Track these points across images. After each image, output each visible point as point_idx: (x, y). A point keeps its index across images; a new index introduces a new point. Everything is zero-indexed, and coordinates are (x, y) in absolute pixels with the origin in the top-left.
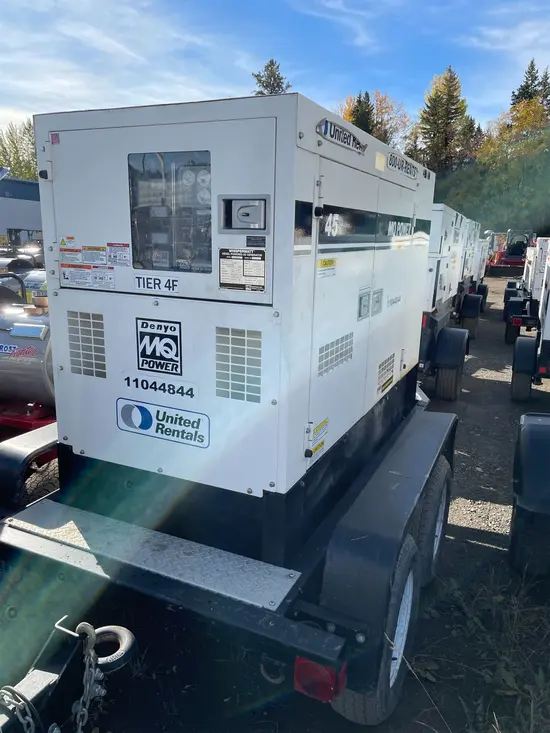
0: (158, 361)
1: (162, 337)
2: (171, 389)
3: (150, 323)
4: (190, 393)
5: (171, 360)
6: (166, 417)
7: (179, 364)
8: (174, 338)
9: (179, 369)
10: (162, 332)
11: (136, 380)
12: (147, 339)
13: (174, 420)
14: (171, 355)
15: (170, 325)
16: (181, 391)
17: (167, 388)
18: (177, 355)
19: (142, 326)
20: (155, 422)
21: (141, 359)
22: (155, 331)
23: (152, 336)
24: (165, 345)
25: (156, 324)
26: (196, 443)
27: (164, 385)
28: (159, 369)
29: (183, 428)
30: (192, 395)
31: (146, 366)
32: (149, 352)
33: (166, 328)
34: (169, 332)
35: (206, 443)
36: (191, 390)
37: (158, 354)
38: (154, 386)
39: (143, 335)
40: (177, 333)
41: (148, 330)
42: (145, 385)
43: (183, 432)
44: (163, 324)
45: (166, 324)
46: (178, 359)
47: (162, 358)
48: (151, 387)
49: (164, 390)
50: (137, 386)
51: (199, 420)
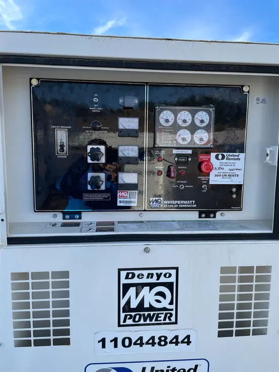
0: (146, 313)
1: (152, 286)
2: (163, 341)
3: (137, 273)
4: (187, 340)
5: (164, 309)
7: (174, 312)
8: (169, 286)
9: (173, 319)
10: (154, 280)
11: (115, 340)
12: (132, 291)
14: (165, 303)
15: (164, 272)
16: (176, 341)
17: (157, 341)
18: (171, 303)
19: (127, 277)
21: (123, 315)
22: (145, 280)
23: (139, 287)
24: (156, 294)
25: (145, 273)
27: (153, 338)
28: (148, 322)
30: (189, 343)
31: (130, 322)
32: (134, 304)
33: (159, 276)
34: (163, 279)
36: (188, 337)
37: (146, 305)
38: (140, 342)
39: (126, 287)
40: (173, 279)
41: (136, 280)
42: (128, 343)
44: (154, 272)
45: (159, 272)
46: (173, 307)
47: (151, 308)
48: (135, 344)
49: (153, 344)
50: (116, 346)
51: (196, 366)
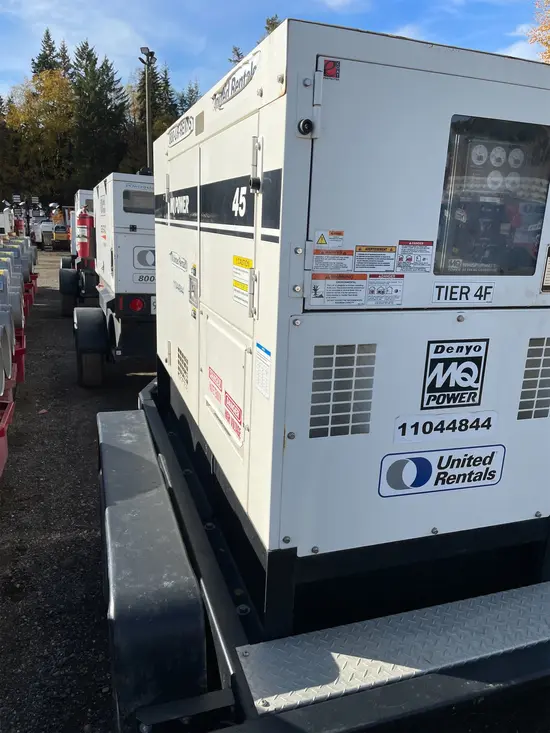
0: (451, 393)
1: (460, 361)
2: (464, 425)
3: (447, 345)
4: (488, 424)
5: (470, 388)
6: (451, 462)
7: (478, 392)
8: (477, 361)
9: (477, 399)
10: (462, 355)
11: (416, 425)
12: (440, 366)
13: (460, 463)
14: (471, 382)
15: (474, 344)
16: (476, 425)
17: (458, 425)
18: (477, 382)
19: (436, 352)
20: (435, 471)
21: (427, 396)
22: (454, 355)
23: (447, 363)
24: (464, 371)
25: (455, 346)
26: (487, 482)
27: (454, 422)
28: (451, 403)
29: (472, 468)
30: (489, 426)
31: (433, 404)
32: (439, 384)
33: (468, 349)
34: (472, 354)
35: (496, 478)
36: (489, 420)
37: (452, 384)
38: (441, 428)
39: (435, 362)
40: (481, 353)
41: (445, 355)
42: (428, 428)
43: (472, 473)
44: (464, 345)
45: (469, 344)
46: (478, 385)
47: (457, 387)
48: (436, 429)
49: (454, 429)
50: (416, 433)
51: (493, 453)
